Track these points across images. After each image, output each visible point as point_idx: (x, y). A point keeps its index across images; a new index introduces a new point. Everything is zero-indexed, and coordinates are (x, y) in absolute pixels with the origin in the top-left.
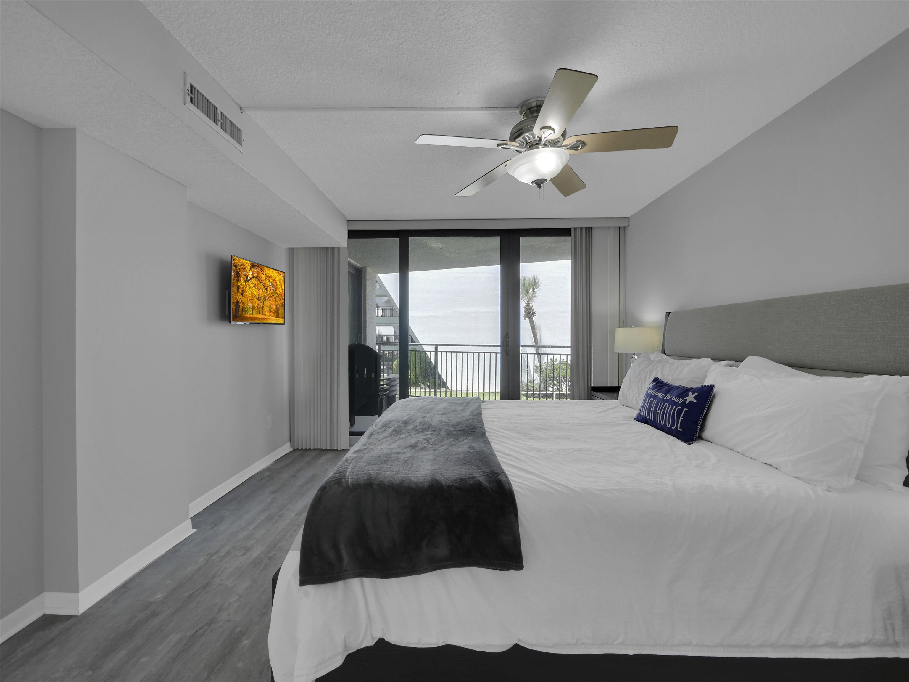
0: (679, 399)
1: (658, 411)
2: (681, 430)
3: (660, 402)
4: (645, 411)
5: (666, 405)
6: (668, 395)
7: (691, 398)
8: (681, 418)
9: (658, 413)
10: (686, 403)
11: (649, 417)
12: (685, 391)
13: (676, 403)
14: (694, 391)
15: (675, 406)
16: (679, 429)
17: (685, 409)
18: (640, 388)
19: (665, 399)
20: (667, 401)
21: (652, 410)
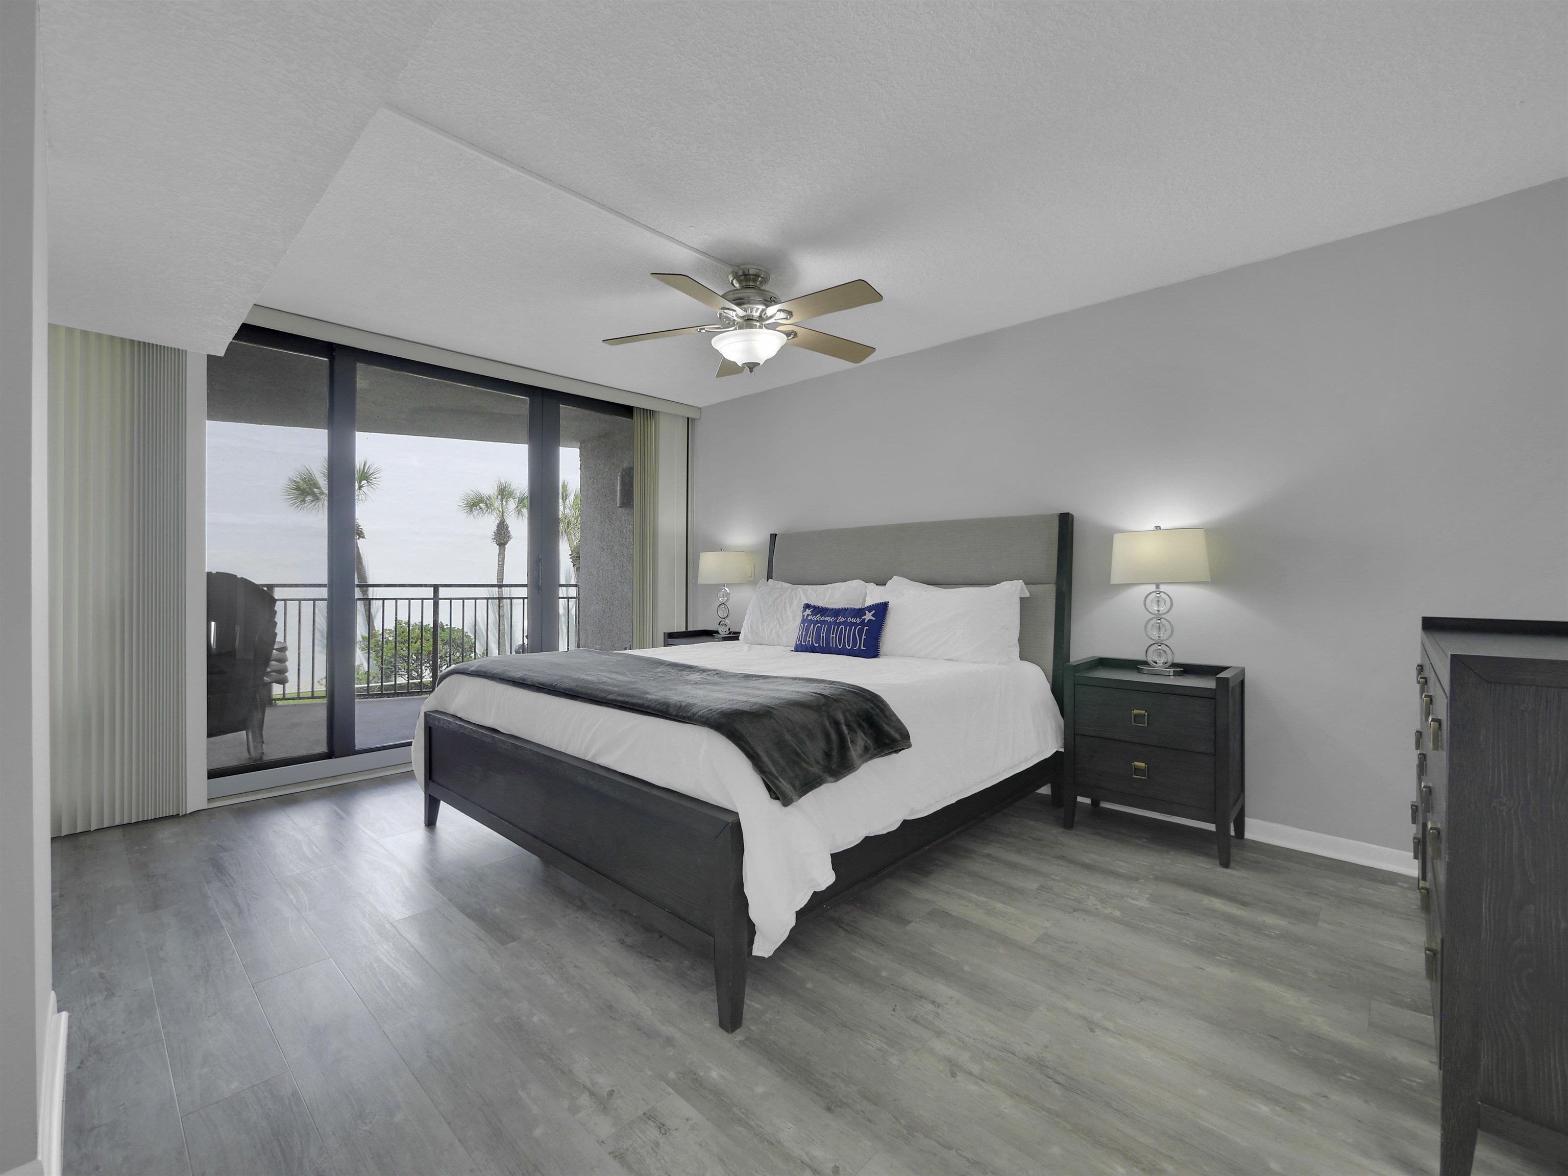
0: (857, 619)
1: (833, 634)
2: (865, 648)
3: (833, 626)
4: (810, 639)
5: (842, 627)
6: (839, 618)
7: (868, 616)
8: (863, 637)
9: (833, 637)
10: (866, 622)
11: (819, 645)
12: (860, 612)
13: (856, 624)
14: (870, 609)
15: (853, 627)
16: (862, 648)
17: (865, 628)
18: (780, 619)
19: (838, 622)
20: (841, 623)
21: (823, 636)
